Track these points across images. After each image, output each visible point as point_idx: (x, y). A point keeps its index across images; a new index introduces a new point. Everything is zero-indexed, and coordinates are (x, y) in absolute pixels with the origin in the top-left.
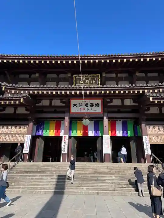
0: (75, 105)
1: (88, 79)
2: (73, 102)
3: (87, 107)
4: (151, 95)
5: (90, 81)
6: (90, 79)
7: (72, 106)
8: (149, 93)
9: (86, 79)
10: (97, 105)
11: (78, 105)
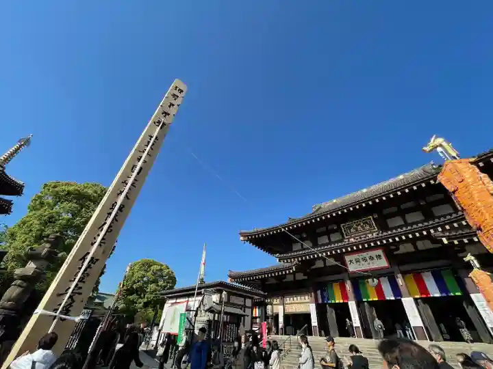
0: (351, 261)
1: (360, 224)
2: (347, 258)
3: (367, 262)
4: (441, 235)
5: (362, 227)
6: (362, 224)
7: (348, 263)
8: (438, 233)
9: (357, 226)
10: (379, 257)
11: (354, 261)
